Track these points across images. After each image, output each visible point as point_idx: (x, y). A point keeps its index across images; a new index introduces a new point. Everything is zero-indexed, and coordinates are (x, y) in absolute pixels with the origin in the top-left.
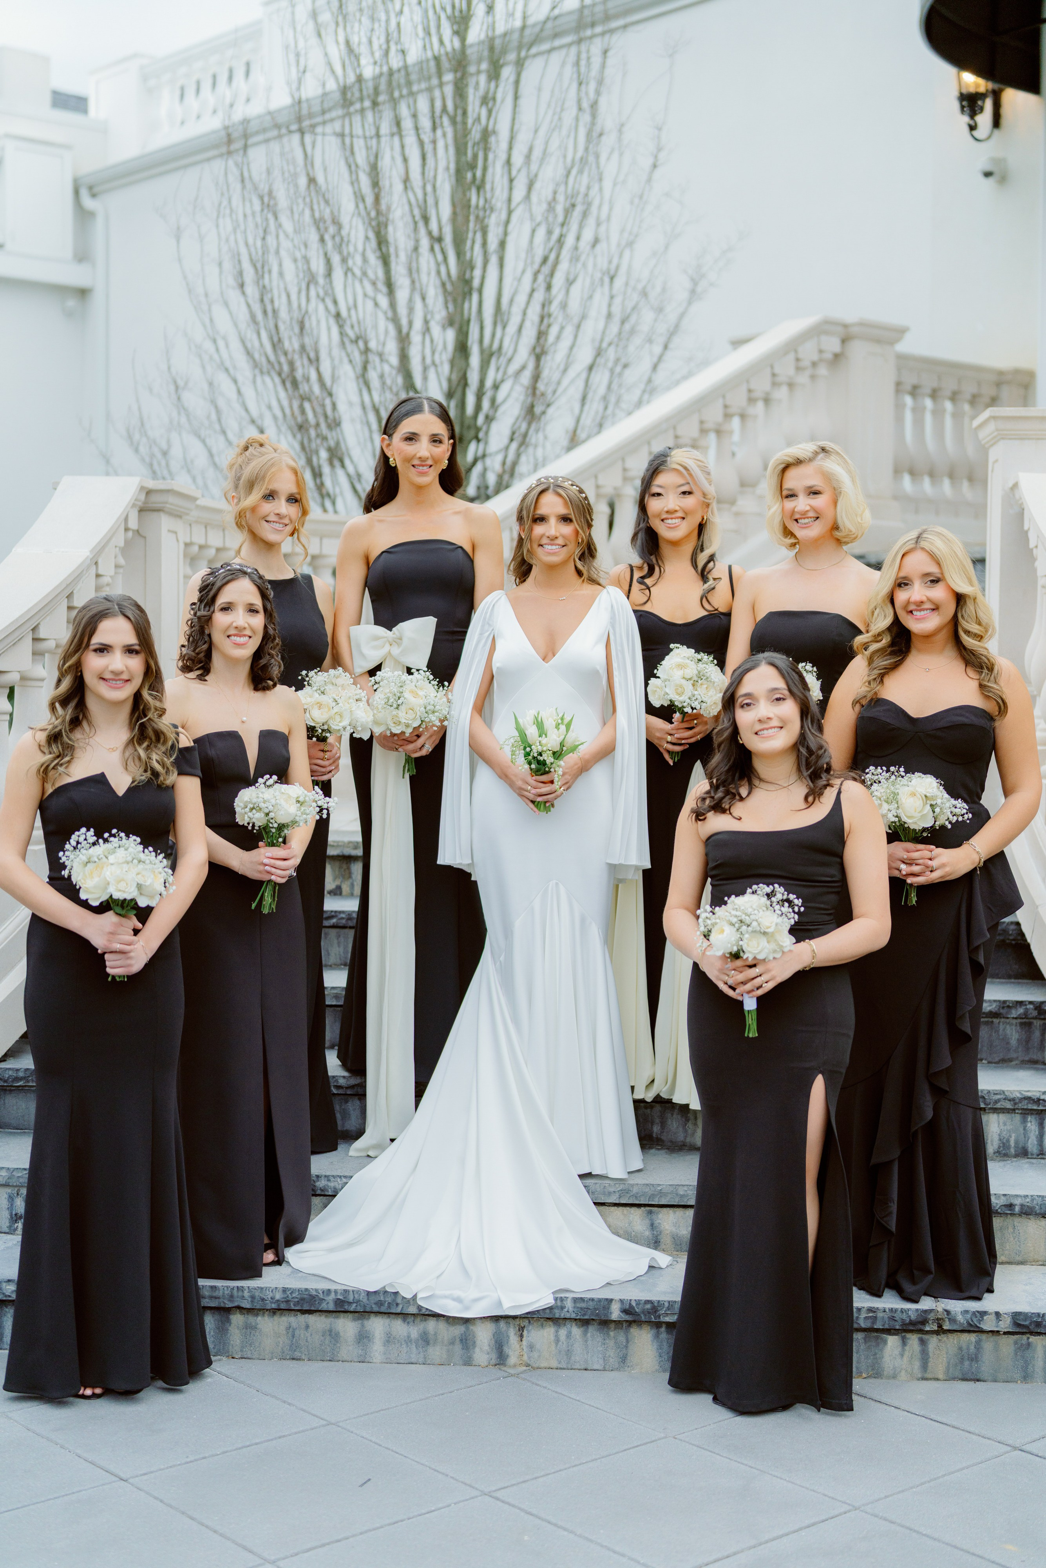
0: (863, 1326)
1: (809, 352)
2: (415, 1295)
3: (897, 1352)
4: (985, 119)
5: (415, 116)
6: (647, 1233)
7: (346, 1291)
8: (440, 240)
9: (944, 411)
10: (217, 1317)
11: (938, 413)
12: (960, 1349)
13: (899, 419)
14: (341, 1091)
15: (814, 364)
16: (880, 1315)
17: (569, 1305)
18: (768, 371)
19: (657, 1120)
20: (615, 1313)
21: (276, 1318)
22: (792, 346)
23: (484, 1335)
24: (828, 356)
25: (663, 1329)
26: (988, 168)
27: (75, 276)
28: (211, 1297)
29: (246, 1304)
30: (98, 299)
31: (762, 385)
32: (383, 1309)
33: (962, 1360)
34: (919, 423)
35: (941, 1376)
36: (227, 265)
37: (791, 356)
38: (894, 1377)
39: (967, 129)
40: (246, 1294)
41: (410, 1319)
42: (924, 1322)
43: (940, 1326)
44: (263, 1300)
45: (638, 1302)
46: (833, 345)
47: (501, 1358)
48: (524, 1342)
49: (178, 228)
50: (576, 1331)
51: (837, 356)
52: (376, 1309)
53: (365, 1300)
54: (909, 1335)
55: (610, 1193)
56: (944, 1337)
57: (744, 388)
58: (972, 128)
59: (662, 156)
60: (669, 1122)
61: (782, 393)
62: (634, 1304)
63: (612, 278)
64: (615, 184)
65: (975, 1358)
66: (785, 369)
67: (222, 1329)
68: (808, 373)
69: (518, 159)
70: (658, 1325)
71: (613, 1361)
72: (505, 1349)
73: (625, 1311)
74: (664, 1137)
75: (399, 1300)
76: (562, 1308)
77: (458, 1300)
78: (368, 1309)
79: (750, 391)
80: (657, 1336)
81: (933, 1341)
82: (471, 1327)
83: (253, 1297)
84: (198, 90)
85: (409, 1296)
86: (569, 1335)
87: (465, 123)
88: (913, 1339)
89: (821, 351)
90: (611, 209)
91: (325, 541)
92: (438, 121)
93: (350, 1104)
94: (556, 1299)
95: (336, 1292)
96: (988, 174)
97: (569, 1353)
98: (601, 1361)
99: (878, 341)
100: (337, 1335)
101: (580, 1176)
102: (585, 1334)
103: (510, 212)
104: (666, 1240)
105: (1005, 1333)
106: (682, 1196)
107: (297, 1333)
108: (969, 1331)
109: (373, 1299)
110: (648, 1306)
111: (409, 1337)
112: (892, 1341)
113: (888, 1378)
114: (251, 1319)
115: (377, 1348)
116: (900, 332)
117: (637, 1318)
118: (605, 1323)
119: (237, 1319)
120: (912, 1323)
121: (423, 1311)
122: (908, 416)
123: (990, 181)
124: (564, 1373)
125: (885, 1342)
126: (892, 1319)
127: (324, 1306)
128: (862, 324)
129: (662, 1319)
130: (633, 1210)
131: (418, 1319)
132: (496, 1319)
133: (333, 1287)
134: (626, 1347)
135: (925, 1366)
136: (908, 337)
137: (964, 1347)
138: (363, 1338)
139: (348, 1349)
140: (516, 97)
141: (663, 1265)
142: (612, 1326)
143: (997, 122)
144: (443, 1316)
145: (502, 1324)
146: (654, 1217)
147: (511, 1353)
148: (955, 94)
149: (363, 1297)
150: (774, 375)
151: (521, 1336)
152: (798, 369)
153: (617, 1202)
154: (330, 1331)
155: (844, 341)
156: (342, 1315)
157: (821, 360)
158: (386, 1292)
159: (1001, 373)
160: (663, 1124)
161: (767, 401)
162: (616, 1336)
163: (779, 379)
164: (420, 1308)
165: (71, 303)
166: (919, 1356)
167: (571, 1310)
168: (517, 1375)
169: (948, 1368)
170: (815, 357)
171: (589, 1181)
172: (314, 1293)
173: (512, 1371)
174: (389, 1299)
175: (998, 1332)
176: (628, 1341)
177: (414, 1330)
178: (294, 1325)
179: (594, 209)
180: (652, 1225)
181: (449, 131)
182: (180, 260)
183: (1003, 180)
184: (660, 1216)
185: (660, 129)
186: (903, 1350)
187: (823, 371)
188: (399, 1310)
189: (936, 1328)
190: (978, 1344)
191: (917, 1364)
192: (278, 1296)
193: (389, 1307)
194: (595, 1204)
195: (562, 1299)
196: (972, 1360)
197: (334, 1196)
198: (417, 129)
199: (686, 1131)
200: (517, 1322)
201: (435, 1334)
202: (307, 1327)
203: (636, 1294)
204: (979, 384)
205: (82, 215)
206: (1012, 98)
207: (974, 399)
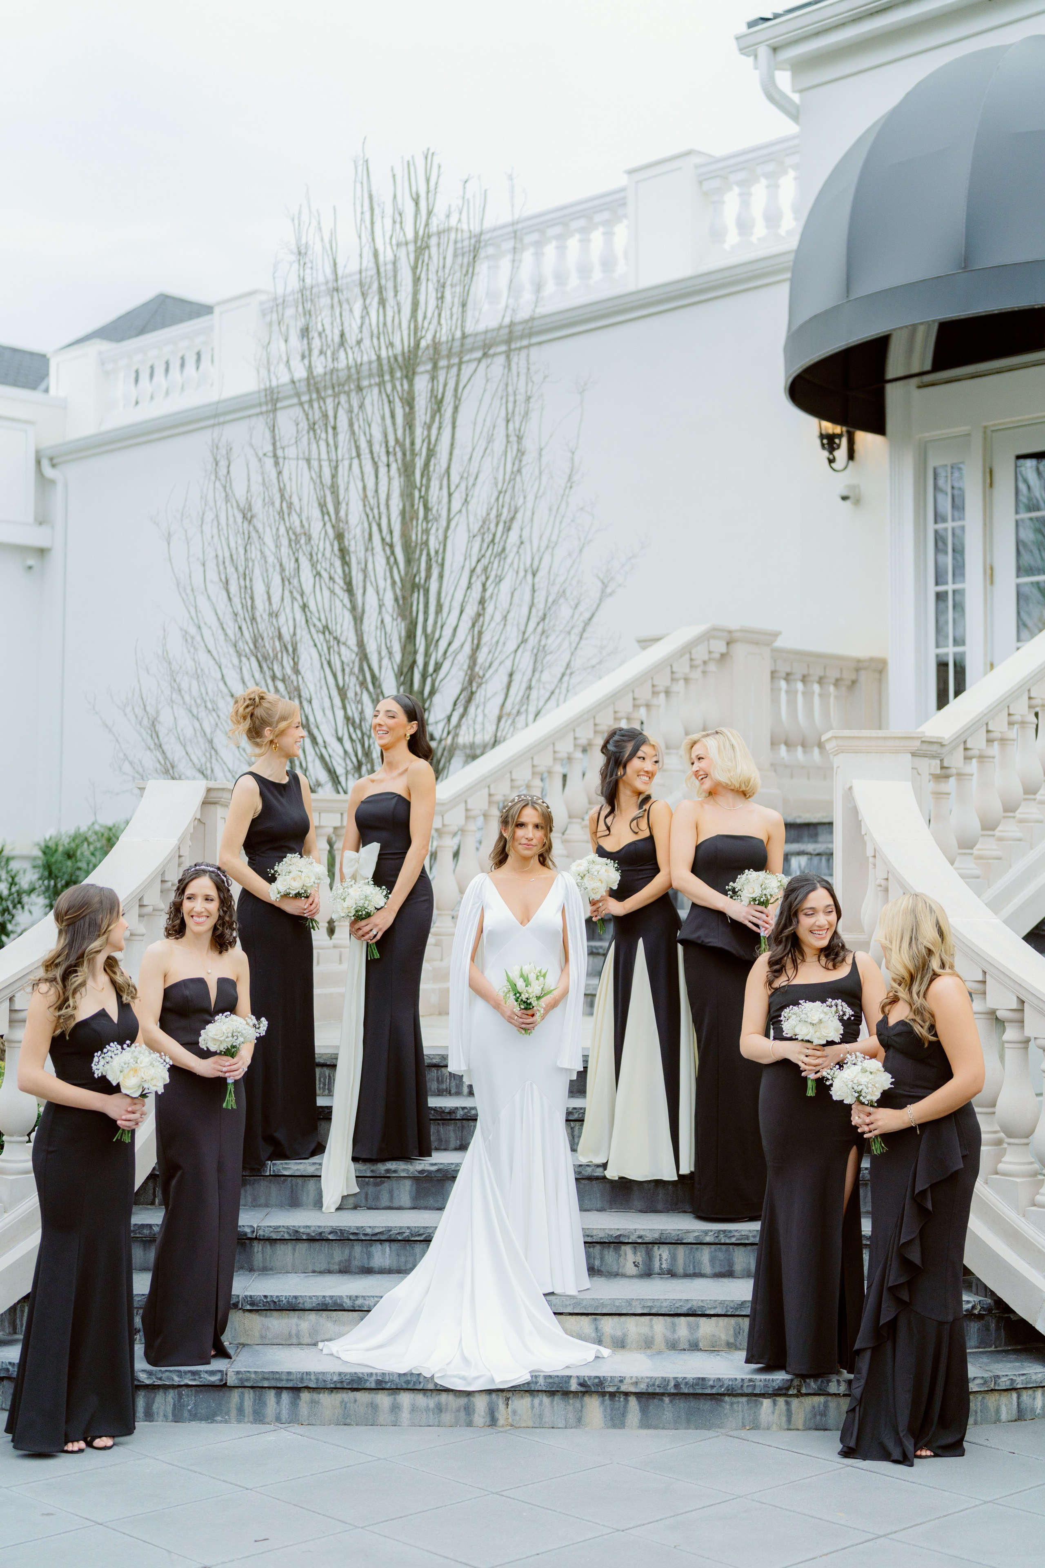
0: (746, 1391)
1: (700, 654)
2: (433, 1376)
3: (770, 1410)
4: (841, 454)
5: (370, 443)
6: (593, 1335)
7: (383, 1374)
8: (391, 546)
9: (813, 693)
10: (291, 1394)
11: (807, 694)
12: (814, 1407)
13: (775, 701)
14: (368, 1238)
15: (705, 663)
16: (758, 1383)
17: (541, 1381)
18: (669, 668)
19: (598, 1257)
20: (574, 1386)
21: (333, 1395)
22: (687, 650)
23: (481, 1404)
24: (717, 656)
25: (607, 1397)
26: (845, 494)
27: (34, 537)
28: (288, 1380)
29: (312, 1385)
30: (56, 558)
31: (663, 681)
32: (410, 1386)
33: (815, 1416)
34: (792, 703)
35: (800, 1427)
36: (211, 565)
37: (687, 657)
38: (768, 1429)
39: (827, 462)
40: (313, 1377)
41: (429, 1393)
42: (788, 1389)
43: (799, 1391)
44: (325, 1381)
45: (590, 1378)
46: (719, 647)
47: (493, 1421)
48: (509, 1409)
49: (169, 534)
50: (546, 1400)
51: (723, 656)
52: (405, 1386)
53: (397, 1380)
54: (778, 1399)
55: (566, 1305)
56: (802, 1399)
57: (649, 684)
58: (831, 461)
59: (575, 478)
60: (606, 1257)
61: (680, 686)
62: (586, 1379)
63: (534, 575)
64: (536, 498)
65: (824, 1414)
66: (682, 667)
67: (294, 1404)
68: (700, 669)
69: (455, 478)
70: (603, 1394)
71: (572, 1421)
72: (496, 1414)
73: (581, 1385)
74: (602, 1269)
75: (421, 1379)
76: (536, 1383)
77: (463, 1378)
78: (399, 1387)
79: (653, 686)
80: (603, 1402)
81: (795, 1402)
82: (472, 1399)
83: (317, 1380)
84: (152, 375)
85: (428, 1376)
86: (541, 1404)
87: (412, 450)
88: (781, 1401)
89: (710, 652)
90: (533, 514)
91: (322, 815)
92: (391, 450)
93: (373, 1247)
94: (532, 1376)
95: (376, 1374)
96: (844, 498)
97: (541, 1416)
98: (564, 1422)
99: (756, 643)
100: (377, 1406)
101: (544, 1295)
102: (552, 1402)
103: (449, 521)
104: (607, 1339)
105: (844, 1395)
106: (618, 1307)
107: (348, 1405)
108: (819, 1395)
109: (403, 1379)
110: (597, 1380)
111: (428, 1407)
112: (767, 1403)
113: (764, 1429)
114: (315, 1396)
115: (405, 1415)
116: (776, 635)
117: (588, 1389)
118: (566, 1393)
119: (305, 1396)
120: (780, 1389)
121: (438, 1387)
122: (783, 697)
123: (847, 503)
124: (538, 1430)
125: (762, 1404)
126: (766, 1386)
127: (368, 1385)
128: (742, 630)
129: (606, 1390)
130: (583, 1317)
131: (434, 1394)
132: (490, 1392)
133: (374, 1371)
134: (581, 1411)
135: (789, 1420)
136: (780, 638)
137: (816, 1405)
138: (395, 1408)
139: (384, 1416)
140: (454, 427)
141: (606, 1356)
142: (571, 1396)
143: (851, 455)
144: (452, 1391)
145: (494, 1395)
146: (598, 1323)
147: (500, 1417)
148: (818, 434)
149: (396, 1378)
150: (672, 672)
151: (507, 1404)
152: (692, 667)
153: (571, 1312)
154: (372, 1403)
155: (728, 644)
156: (380, 1391)
157: (710, 659)
158: (412, 1374)
159: (859, 661)
160: (602, 1259)
161: (667, 693)
162: (574, 1402)
163: (676, 676)
164: (436, 1384)
165: (31, 562)
166: (785, 1413)
167: (542, 1384)
168: (505, 1432)
169: (805, 1422)
170: (706, 658)
171: (550, 1298)
172: (361, 1376)
173: (501, 1429)
174: (414, 1379)
175: (839, 1394)
176: (582, 1407)
177: (431, 1402)
178: (346, 1400)
179: (519, 516)
180: (597, 1329)
181: (399, 455)
182: (170, 560)
183: (858, 502)
184: (602, 1322)
185: (573, 453)
186: (774, 1409)
187: (712, 667)
188: (421, 1387)
189: (795, 1392)
190: (826, 1402)
191: (784, 1419)
192: (335, 1378)
193: (414, 1385)
194: (555, 1313)
195: (536, 1377)
196: (821, 1415)
197: (369, 1311)
198: (371, 452)
199: (618, 1264)
200: (505, 1394)
201: (447, 1404)
202: (355, 1401)
203: (587, 1373)
204: (841, 671)
205: (44, 483)
206: (863, 438)
207: (837, 682)
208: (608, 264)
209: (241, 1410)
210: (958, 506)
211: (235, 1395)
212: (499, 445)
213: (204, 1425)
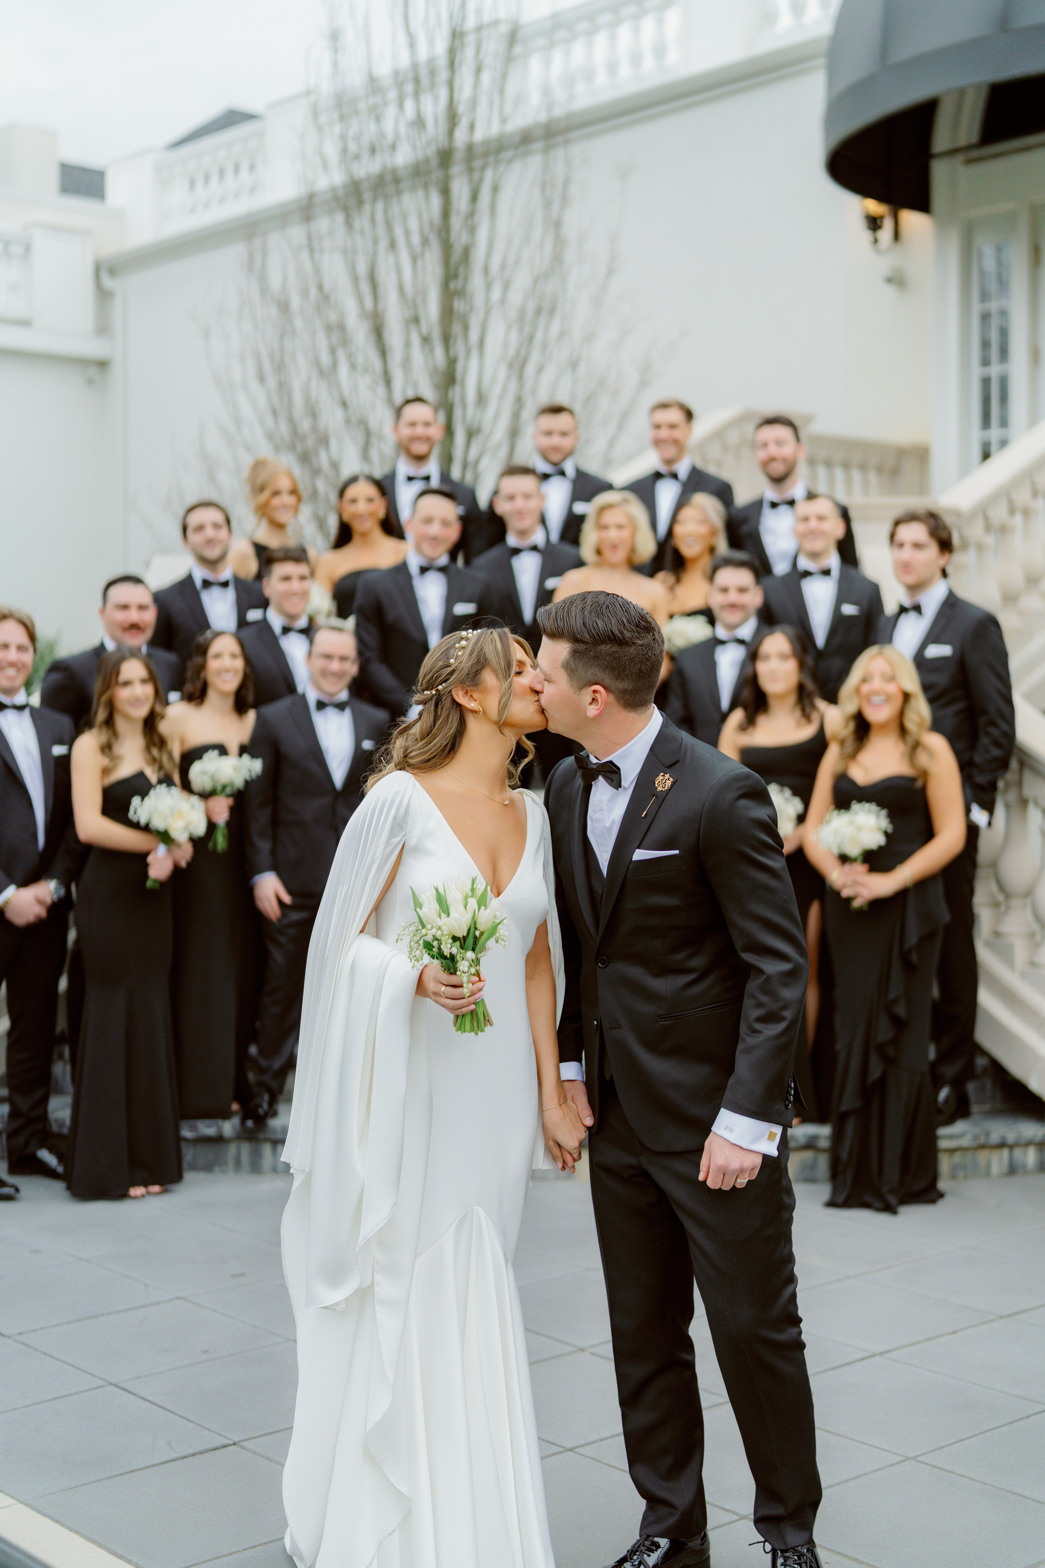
1: (733, 437)
4: (886, 234)
5: (407, 233)
8: (429, 339)
15: (737, 446)
22: (718, 433)
26: (890, 275)
27: (95, 349)
30: (117, 370)
36: (249, 361)
37: (720, 441)
49: (207, 329)
58: (876, 241)
59: (617, 265)
64: (576, 287)
66: (715, 452)
68: (731, 453)
69: (495, 268)
84: (207, 181)
87: (449, 239)
89: (742, 436)
92: (426, 236)
96: (889, 280)
103: (488, 312)
116: (809, 418)
122: (821, 482)
123: (892, 286)
136: (819, 421)
140: (493, 214)
143: (897, 235)
148: (860, 216)
150: (702, 457)
152: (723, 450)
157: (745, 443)
159: (900, 448)
165: (91, 374)
170: (740, 441)
179: (559, 308)
181: (436, 246)
183: (903, 284)
185: (614, 241)
198: (409, 245)
204: (882, 457)
205: (103, 295)
206: (911, 219)
207: (880, 470)
208: (660, 51)
209: (238, 1163)
210: (1003, 284)
211: (232, 1149)
212: (537, 232)
213: (200, 1176)
